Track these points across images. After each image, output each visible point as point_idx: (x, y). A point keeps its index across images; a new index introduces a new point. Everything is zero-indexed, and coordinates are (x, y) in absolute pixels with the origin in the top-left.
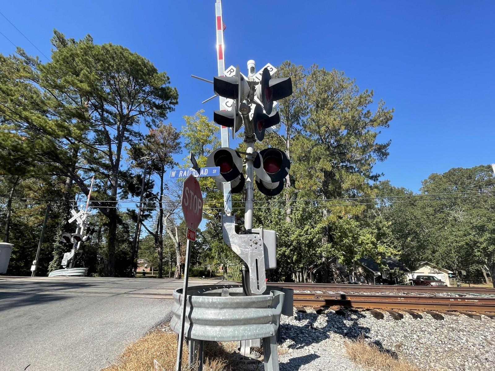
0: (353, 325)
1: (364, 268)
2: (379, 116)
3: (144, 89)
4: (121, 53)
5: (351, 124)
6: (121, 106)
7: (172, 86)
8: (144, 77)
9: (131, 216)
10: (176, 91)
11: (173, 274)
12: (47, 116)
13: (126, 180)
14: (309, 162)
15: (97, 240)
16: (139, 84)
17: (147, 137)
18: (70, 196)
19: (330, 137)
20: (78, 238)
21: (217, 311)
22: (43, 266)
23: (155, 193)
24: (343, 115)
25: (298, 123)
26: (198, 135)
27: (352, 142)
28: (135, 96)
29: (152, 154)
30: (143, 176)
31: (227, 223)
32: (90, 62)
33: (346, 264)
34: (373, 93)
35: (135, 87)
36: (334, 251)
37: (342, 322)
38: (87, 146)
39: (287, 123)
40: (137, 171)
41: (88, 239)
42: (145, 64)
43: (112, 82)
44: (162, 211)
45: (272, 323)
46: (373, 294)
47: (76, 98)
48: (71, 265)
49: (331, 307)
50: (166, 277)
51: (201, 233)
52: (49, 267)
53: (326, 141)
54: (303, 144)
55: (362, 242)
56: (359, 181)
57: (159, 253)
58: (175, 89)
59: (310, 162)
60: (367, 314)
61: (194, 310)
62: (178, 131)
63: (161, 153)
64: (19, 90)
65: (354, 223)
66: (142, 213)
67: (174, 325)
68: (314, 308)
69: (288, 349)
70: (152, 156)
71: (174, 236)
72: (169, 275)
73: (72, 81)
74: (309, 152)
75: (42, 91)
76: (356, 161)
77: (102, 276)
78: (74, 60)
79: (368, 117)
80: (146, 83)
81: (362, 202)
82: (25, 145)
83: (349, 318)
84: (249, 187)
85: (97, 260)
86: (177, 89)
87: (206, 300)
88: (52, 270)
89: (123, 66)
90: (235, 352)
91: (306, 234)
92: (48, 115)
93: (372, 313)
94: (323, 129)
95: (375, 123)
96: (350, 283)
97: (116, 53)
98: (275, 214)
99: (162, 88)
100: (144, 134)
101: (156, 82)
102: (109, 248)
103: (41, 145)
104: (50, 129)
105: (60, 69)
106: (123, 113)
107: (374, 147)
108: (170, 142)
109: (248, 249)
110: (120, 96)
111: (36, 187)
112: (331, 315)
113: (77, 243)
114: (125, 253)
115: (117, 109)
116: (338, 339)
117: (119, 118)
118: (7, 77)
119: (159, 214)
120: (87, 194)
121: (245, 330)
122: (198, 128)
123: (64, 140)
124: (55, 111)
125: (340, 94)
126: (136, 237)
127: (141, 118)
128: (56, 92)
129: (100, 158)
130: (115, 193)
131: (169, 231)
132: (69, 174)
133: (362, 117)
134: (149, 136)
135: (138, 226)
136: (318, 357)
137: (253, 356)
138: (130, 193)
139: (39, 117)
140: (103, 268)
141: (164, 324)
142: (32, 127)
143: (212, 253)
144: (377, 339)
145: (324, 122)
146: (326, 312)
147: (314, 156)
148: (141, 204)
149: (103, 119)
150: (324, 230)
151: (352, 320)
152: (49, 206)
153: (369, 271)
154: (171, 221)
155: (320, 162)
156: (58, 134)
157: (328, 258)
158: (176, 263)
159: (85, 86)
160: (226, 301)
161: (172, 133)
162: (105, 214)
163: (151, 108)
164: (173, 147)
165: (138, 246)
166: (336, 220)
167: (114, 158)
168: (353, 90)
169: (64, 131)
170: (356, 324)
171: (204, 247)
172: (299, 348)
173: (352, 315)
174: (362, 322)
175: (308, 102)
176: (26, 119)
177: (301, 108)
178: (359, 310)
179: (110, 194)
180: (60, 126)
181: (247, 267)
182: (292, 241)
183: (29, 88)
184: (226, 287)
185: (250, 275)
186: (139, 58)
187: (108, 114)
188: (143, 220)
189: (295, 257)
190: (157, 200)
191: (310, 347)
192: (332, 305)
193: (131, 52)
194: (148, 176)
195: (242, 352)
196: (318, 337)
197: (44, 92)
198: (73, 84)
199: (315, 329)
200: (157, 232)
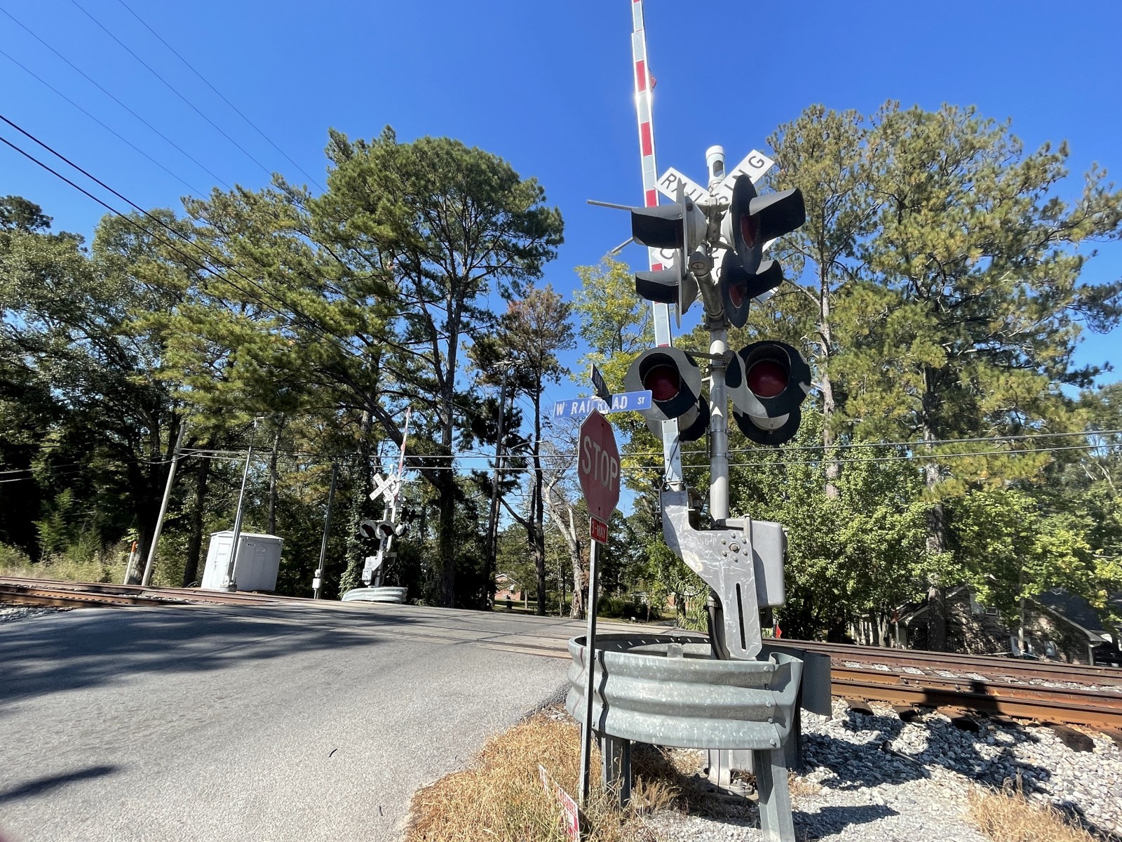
0: (1000, 758)
1: (1053, 619)
2: (1090, 211)
3: (494, 219)
4: (448, 153)
5: (1003, 239)
6: (453, 261)
7: (549, 207)
8: (493, 195)
9: (480, 484)
10: (558, 215)
11: (567, 610)
12: (325, 296)
13: (467, 411)
14: (883, 347)
15: (419, 534)
16: (484, 210)
17: (504, 319)
18: (369, 447)
19: (939, 280)
20: (388, 530)
21: (655, 685)
22: (331, 581)
23: (524, 437)
24: (974, 221)
25: (850, 254)
26: (609, 307)
27: (1007, 288)
28: (477, 238)
29: (515, 353)
30: (499, 401)
31: (672, 507)
32: (393, 181)
33: (998, 606)
34: (1069, 150)
35: (476, 218)
36: (962, 570)
37: (970, 746)
38: (394, 348)
39: (819, 257)
40: (488, 392)
41: (405, 531)
42: (494, 168)
43: (434, 214)
44: (539, 475)
45: (774, 722)
46: (1073, 687)
47: (372, 256)
48: (378, 580)
49: (939, 708)
50: (554, 613)
51: (624, 522)
52: (341, 582)
53: (929, 291)
54: (863, 305)
55: (1046, 552)
56: (1029, 391)
57: (537, 563)
58: (556, 210)
59: (886, 349)
60: (1045, 734)
61: (609, 680)
62: (566, 302)
63: (533, 350)
64: (278, 253)
65: (1020, 501)
66: (500, 479)
67: (573, 705)
68: (894, 707)
69: (820, 786)
70: (515, 358)
71: (567, 526)
72: (560, 610)
73: (364, 223)
74: (883, 323)
75: (315, 249)
76: (1022, 337)
77: (431, 605)
78: (365, 181)
79: (1053, 217)
80: (498, 205)
81: (1040, 443)
82: (293, 355)
83: (990, 739)
84: (719, 428)
85: (421, 573)
86: (560, 211)
87: (633, 662)
88: (345, 589)
89: (453, 179)
90: (697, 775)
91: (880, 528)
92: (326, 293)
93: (1059, 733)
94: (918, 261)
95: (1076, 230)
96: (1011, 656)
97: (438, 156)
98: (796, 480)
99: (529, 212)
100: (498, 314)
101: (517, 202)
102: (443, 550)
103: (319, 352)
104: (332, 322)
105: (343, 203)
106: (455, 275)
107: (1076, 297)
108: (549, 326)
109: (719, 561)
110: (449, 242)
111: (312, 431)
112: (938, 726)
113: (387, 539)
114: (471, 560)
115: (446, 268)
116: (953, 784)
117: (448, 285)
118: (258, 230)
119: (535, 479)
120: (399, 443)
121: (714, 729)
122: (607, 291)
123: (356, 338)
124: (336, 284)
125: (965, 165)
126: (491, 529)
127: (491, 281)
128: (338, 248)
129: (419, 369)
130: (448, 439)
131: (555, 517)
132: (366, 405)
133: (1036, 217)
134: (509, 318)
135: (493, 506)
136: (893, 813)
137: (737, 789)
138: (475, 438)
139: (313, 301)
140: (433, 590)
141: (554, 706)
142: (302, 319)
143: (648, 566)
144: (1069, 798)
145: (919, 245)
146: (926, 718)
147: (895, 332)
148: (498, 460)
149: (421, 291)
150: (931, 518)
151: (997, 744)
152: (336, 467)
153: (1073, 629)
154: (560, 496)
155: (914, 347)
156: (345, 330)
157: (943, 590)
158: (573, 585)
159: (387, 231)
160: (672, 666)
161: (554, 306)
162: (431, 481)
163: (511, 258)
164: (556, 336)
165: (495, 547)
166: (962, 493)
167: (444, 368)
168: (1003, 151)
169: (355, 322)
170: (1008, 755)
171: (632, 552)
172: (848, 788)
173: (998, 732)
174: (1026, 753)
175: (875, 199)
176: (294, 307)
177: (857, 216)
178: (1020, 722)
179: (440, 441)
180: (348, 314)
181: (717, 600)
182: (844, 545)
183: (293, 245)
184: (677, 640)
185: (725, 618)
186: (482, 158)
187: (428, 280)
188: (504, 494)
189: (851, 583)
190: (529, 450)
191: (875, 791)
192: (945, 704)
193: (466, 147)
194: (509, 401)
195: (713, 777)
196: (898, 772)
197: (317, 250)
198: (366, 229)
199: (893, 754)
200: (532, 518)
